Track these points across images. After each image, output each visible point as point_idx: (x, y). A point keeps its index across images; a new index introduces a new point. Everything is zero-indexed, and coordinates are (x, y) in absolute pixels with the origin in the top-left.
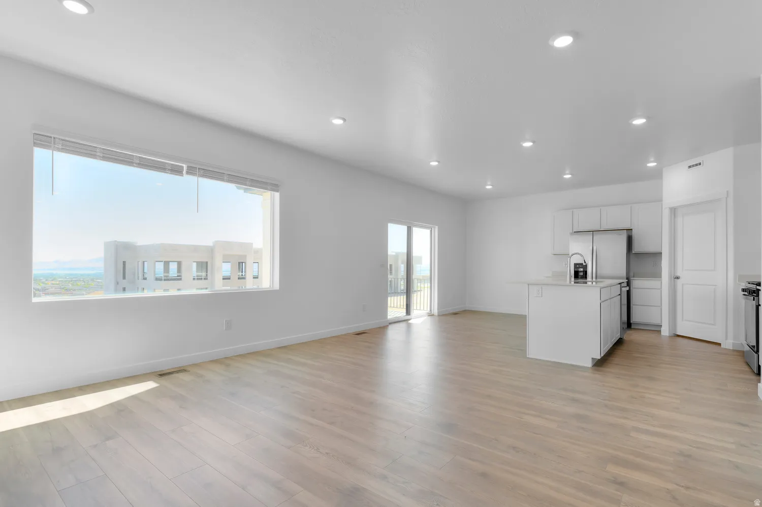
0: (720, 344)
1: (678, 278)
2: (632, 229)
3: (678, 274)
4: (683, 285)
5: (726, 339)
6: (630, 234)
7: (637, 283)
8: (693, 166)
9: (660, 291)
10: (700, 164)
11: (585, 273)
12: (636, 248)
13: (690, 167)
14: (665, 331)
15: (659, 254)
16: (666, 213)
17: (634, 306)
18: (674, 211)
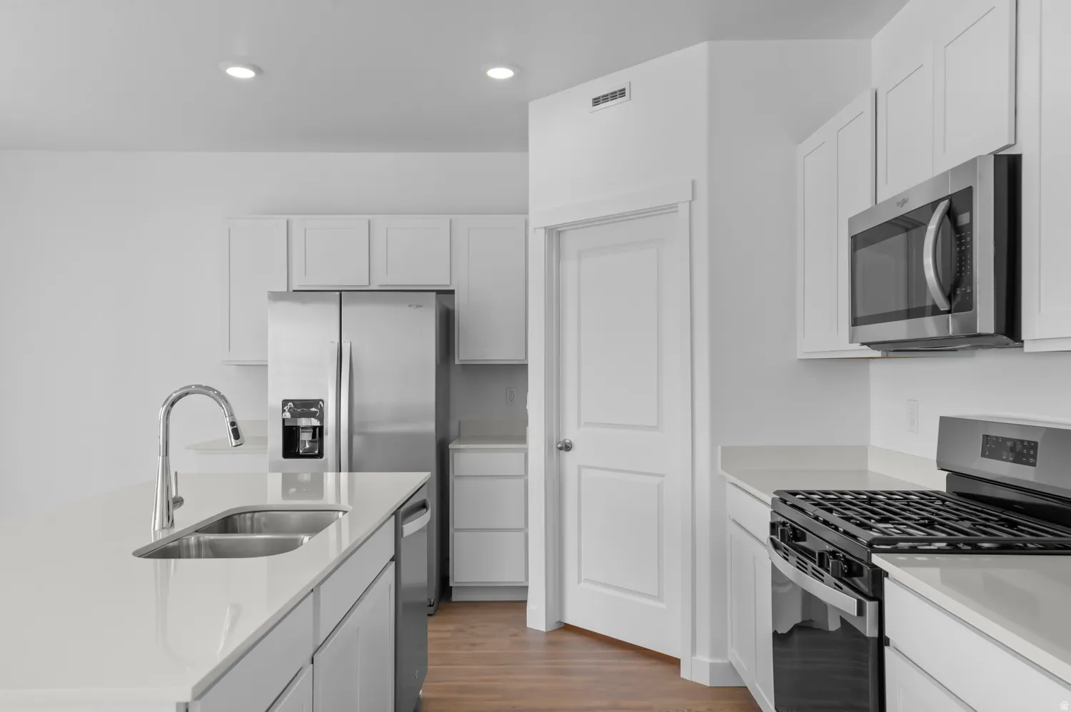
0: (674, 662)
1: (567, 447)
2: (452, 292)
3: (569, 435)
4: (580, 468)
5: (694, 652)
6: (450, 307)
7: (466, 459)
8: (605, 98)
9: (522, 481)
10: (622, 93)
11: (318, 433)
12: (464, 354)
13: (596, 102)
14: (537, 618)
15: (520, 369)
16: (538, 242)
17: (456, 534)
18: (555, 234)
